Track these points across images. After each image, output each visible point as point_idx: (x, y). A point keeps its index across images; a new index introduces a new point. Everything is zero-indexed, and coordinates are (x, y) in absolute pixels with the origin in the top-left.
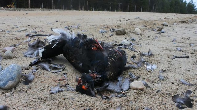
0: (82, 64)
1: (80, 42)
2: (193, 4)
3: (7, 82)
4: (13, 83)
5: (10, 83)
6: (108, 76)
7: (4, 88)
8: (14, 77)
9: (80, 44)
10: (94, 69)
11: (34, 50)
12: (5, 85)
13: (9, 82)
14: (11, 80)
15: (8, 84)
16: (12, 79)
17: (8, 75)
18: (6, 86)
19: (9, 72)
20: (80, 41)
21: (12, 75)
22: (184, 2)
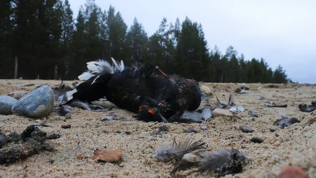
0: (139, 96)
1: (135, 70)
2: (282, 72)
3: (37, 106)
4: (45, 108)
5: (42, 108)
6: (180, 104)
7: (32, 114)
8: (47, 99)
9: (134, 73)
10: (160, 98)
11: (58, 93)
12: (34, 110)
13: (40, 106)
14: (42, 104)
15: (38, 109)
16: (44, 102)
17: (38, 97)
18: (35, 112)
19: (41, 94)
20: (134, 68)
21: (44, 97)
22: (269, 70)
